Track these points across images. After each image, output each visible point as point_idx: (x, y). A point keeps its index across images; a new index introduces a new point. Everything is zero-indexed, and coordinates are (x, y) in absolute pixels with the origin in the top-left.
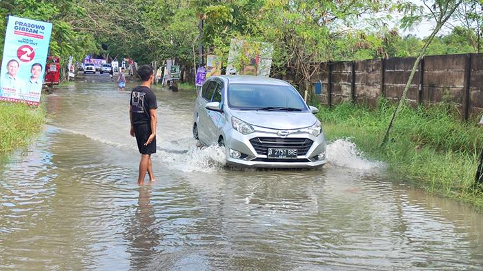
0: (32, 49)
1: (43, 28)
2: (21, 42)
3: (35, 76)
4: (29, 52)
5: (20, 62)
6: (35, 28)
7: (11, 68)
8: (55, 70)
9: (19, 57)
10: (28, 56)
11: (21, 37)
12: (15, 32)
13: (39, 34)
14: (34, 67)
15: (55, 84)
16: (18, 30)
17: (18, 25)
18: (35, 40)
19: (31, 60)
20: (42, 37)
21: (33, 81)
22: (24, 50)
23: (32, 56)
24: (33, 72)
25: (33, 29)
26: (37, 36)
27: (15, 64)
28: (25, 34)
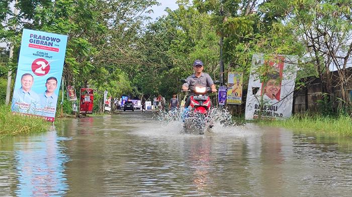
0: (46, 63)
1: (59, 40)
2: (36, 55)
3: (50, 91)
4: (44, 66)
5: (35, 77)
6: (50, 41)
7: (24, 82)
8: (89, 100)
9: (34, 71)
10: (43, 70)
11: (35, 50)
12: (30, 46)
13: (54, 46)
14: (48, 81)
15: (89, 113)
16: (33, 43)
17: (32, 38)
18: (50, 53)
19: (46, 73)
20: (57, 50)
21: (48, 95)
22: (39, 63)
23: (47, 70)
24: (48, 86)
25: (48, 42)
26: (52, 49)
27: (28, 78)
28: (40, 47)
